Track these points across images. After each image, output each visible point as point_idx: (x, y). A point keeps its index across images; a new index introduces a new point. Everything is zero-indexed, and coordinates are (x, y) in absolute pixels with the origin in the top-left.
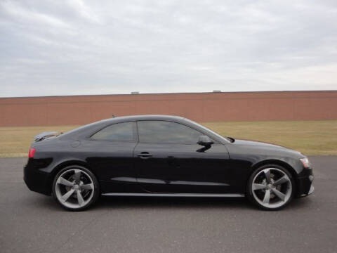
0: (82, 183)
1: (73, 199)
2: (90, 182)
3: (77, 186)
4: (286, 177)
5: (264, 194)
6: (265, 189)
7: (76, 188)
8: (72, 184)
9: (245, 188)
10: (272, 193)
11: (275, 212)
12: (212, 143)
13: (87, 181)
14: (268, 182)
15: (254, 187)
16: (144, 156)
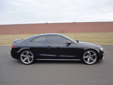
0: (29, 56)
1: (27, 61)
2: (32, 56)
3: (28, 57)
4: (95, 54)
5: (87, 59)
6: (88, 58)
7: (27, 57)
8: (26, 56)
9: (81, 58)
10: (90, 59)
11: (91, 65)
12: (71, 43)
13: (31, 55)
14: (89, 56)
15: (84, 57)
16: (49, 47)
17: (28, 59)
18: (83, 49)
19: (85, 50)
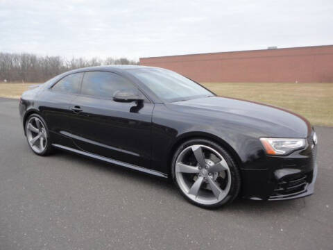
4: (224, 163)
8: (38, 130)
15: (180, 167)
17: (42, 139)
18: (173, 131)
19: (180, 133)
